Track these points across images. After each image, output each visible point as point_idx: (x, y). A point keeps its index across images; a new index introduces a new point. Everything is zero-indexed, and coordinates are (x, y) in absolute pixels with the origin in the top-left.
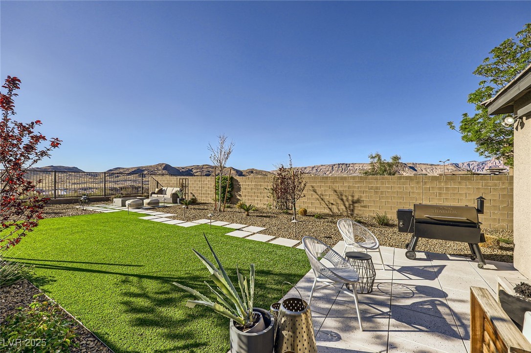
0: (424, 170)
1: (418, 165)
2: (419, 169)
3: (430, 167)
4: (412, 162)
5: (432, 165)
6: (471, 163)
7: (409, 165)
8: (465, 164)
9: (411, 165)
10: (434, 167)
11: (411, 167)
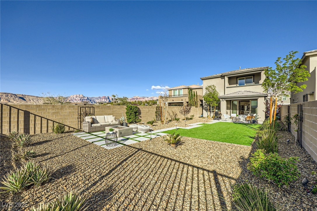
0: (31, 100)
1: (26, 97)
2: (28, 99)
3: (36, 98)
4: (21, 94)
5: (37, 97)
6: (60, 98)
7: (19, 96)
8: (58, 98)
9: (21, 96)
10: (39, 98)
11: (20, 98)
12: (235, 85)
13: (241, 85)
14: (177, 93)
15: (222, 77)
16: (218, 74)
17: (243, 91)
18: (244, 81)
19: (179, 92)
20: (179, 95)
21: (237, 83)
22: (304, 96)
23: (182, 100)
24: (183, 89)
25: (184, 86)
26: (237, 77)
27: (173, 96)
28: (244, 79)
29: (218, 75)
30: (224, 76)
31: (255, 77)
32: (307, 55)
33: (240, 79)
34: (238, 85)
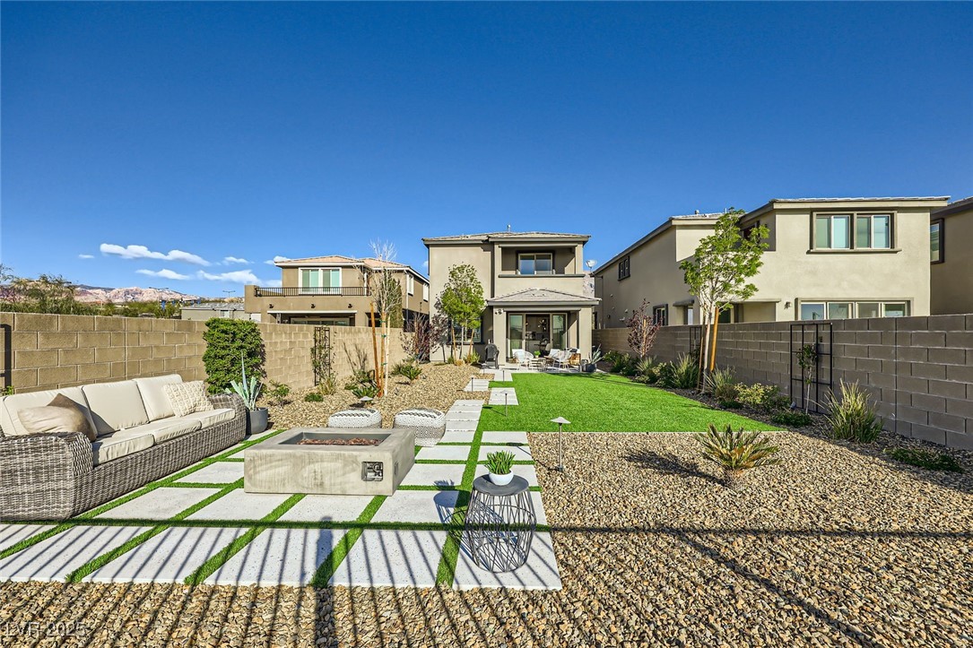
12: (513, 273)
13: (527, 274)
14: (318, 279)
15: (486, 247)
16: (469, 236)
17: (538, 289)
18: (532, 263)
19: (327, 279)
20: (327, 288)
21: (517, 268)
22: (655, 309)
23: (350, 306)
24: (343, 267)
25: (344, 260)
26: (519, 251)
27: (300, 292)
28: (532, 258)
29: (469, 238)
30: (493, 243)
31: (556, 256)
32: (674, 223)
33: (523, 258)
34: (519, 273)
